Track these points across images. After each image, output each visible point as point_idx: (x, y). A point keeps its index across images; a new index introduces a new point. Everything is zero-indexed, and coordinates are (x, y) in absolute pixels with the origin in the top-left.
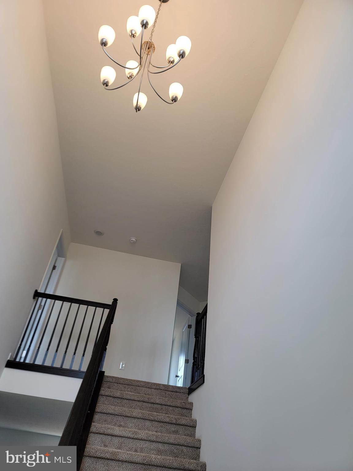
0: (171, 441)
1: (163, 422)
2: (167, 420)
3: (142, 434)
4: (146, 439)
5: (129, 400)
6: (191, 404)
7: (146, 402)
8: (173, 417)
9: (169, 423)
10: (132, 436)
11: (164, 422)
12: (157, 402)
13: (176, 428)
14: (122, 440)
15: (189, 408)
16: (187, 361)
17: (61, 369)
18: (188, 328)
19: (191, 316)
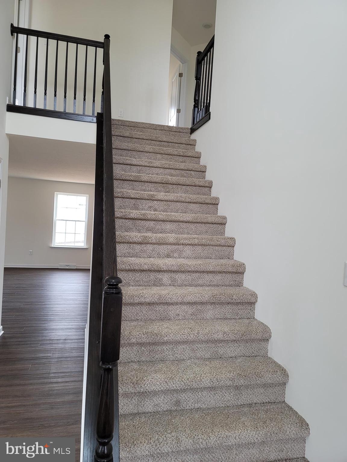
0: (182, 167)
1: (171, 155)
2: (176, 153)
4: (161, 167)
5: (138, 139)
6: (195, 141)
7: (154, 140)
8: (181, 151)
9: (177, 156)
10: (148, 165)
11: (173, 155)
12: (164, 140)
13: (183, 159)
14: (140, 168)
15: (193, 144)
16: (179, 111)
17: (65, 113)
18: (179, 76)
19: (183, 64)
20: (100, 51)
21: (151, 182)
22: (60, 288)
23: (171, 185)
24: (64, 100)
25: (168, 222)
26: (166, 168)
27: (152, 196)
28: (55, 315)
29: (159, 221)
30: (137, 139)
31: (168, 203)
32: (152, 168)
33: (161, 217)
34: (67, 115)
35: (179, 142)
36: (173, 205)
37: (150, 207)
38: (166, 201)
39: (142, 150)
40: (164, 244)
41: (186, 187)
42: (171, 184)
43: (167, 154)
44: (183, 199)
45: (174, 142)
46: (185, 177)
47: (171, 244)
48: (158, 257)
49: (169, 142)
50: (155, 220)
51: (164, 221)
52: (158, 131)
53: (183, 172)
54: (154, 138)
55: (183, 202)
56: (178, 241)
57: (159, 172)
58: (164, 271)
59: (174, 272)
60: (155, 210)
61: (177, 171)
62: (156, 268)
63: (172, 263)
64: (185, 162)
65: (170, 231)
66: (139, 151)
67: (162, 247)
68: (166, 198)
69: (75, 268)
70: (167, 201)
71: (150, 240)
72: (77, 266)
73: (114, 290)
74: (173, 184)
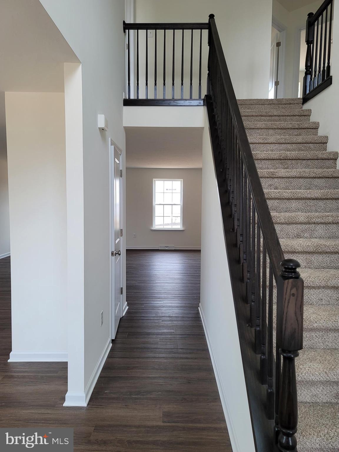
0: (299, 141)
1: (285, 129)
2: (290, 126)
3: (272, 139)
4: (276, 142)
5: (248, 116)
6: (310, 111)
7: (264, 116)
8: (295, 124)
9: (292, 129)
10: (262, 141)
11: (287, 129)
12: (275, 114)
13: (298, 132)
14: (253, 146)
15: (307, 114)
16: (277, 84)
17: (174, 99)
18: (277, 46)
19: (280, 32)
20: (205, 32)
21: (268, 160)
22: (165, 267)
23: (290, 161)
24: (172, 88)
25: (293, 200)
26: (281, 144)
27: (272, 173)
28: (167, 293)
29: (283, 199)
30: (246, 117)
31: (290, 180)
32: (267, 145)
33: (286, 195)
34: (176, 101)
35: (291, 114)
36: (295, 182)
37: (271, 185)
38: (287, 178)
39: (253, 127)
40: (293, 223)
41: (307, 161)
42: (290, 159)
43: (280, 129)
44: (306, 174)
45: (286, 115)
46: (303, 151)
47: (301, 223)
48: (287, 238)
49: (280, 116)
50: (279, 199)
51: (289, 199)
52: (266, 106)
53: (300, 146)
54: (264, 114)
55: (307, 178)
56: (310, 220)
57: (274, 148)
58: (299, 253)
59: (309, 253)
60: (276, 188)
61: (293, 145)
62: (290, 250)
63: (308, 244)
64: (300, 135)
65: (296, 210)
66: (250, 129)
67: (291, 227)
68: (287, 175)
69: (174, 249)
70: (289, 178)
71: (278, 219)
72: (175, 247)
73: (293, 274)
74: (292, 160)
